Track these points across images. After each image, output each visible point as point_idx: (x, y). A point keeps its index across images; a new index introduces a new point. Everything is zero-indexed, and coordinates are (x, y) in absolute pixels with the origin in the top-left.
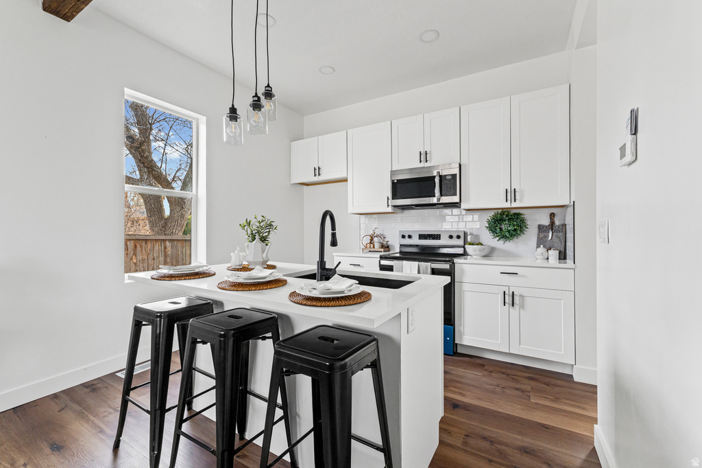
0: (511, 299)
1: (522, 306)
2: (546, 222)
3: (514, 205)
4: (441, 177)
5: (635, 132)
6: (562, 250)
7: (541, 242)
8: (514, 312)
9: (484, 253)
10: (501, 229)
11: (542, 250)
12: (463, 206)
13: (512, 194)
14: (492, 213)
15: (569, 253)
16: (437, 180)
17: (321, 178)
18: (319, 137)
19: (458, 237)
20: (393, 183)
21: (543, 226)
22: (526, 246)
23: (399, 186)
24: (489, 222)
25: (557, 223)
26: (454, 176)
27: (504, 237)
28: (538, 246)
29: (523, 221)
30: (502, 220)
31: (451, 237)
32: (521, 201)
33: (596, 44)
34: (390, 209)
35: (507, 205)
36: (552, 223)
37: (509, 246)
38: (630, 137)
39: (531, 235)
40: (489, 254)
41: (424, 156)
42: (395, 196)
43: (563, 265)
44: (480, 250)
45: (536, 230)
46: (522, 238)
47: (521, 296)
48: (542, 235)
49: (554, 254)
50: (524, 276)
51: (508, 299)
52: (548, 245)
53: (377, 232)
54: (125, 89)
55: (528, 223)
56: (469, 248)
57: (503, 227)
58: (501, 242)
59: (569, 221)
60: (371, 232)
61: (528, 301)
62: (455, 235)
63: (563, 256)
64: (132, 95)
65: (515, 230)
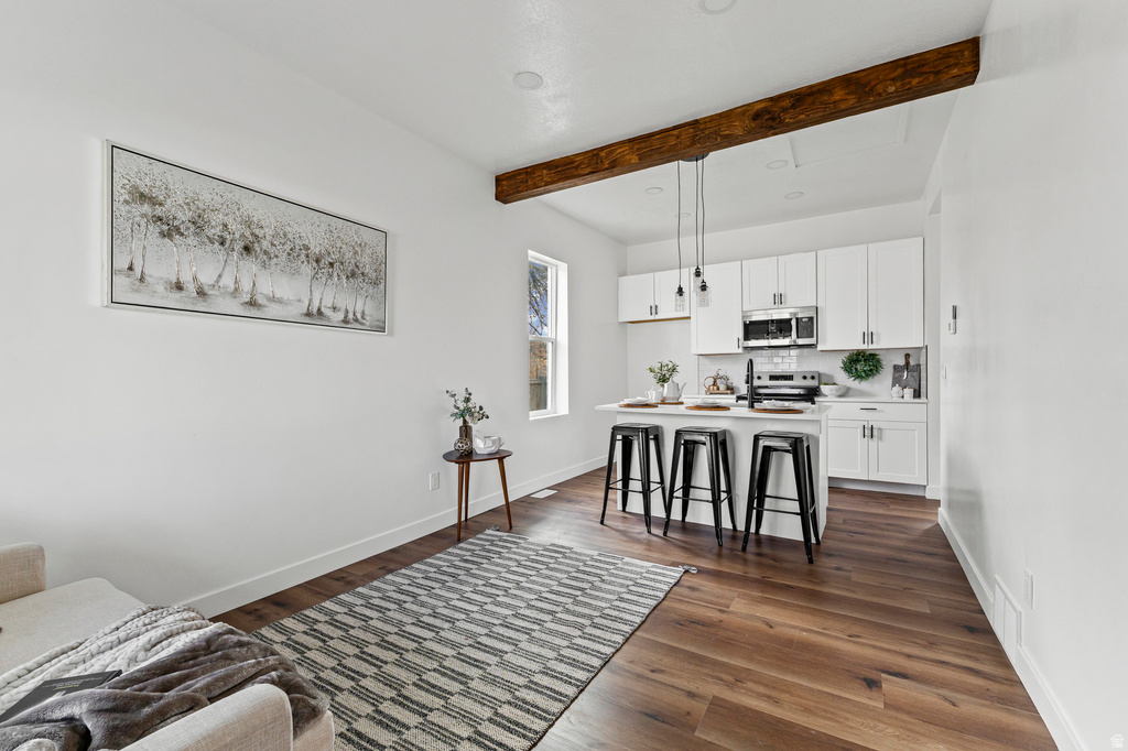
0: (870, 432)
1: (880, 438)
2: (901, 362)
3: (871, 347)
4: (797, 319)
5: (955, 317)
6: (917, 388)
7: (896, 381)
8: (873, 443)
9: (839, 393)
10: (856, 369)
11: (897, 388)
12: (820, 348)
13: (869, 336)
14: (847, 354)
15: (923, 390)
16: (794, 323)
17: (657, 317)
18: (656, 274)
19: (813, 378)
20: (745, 324)
21: (899, 366)
22: (881, 385)
23: (750, 328)
24: (844, 363)
25: (912, 363)
26: (811, 319)
27: (859, 377)
28: (894, 385)
29: (878, 361)
30: (857, 361)
31: (805, 378)
32: (878, 343)
33: (939, 212)
34: (740, 350)
35: (865, 347)
36: (907, 363)
37: (864, 385)
38: (953, 320)
39: (886, 375)
40: (845, 393)
41: (779, 299)
42: (747, 338)
43: (917, 400)
44: (836, 390)
45: (892, 370)
46: (877, 377)
47: (880, 429)
48: (897, 375)
49: (908, 392)
50: (882, 411)
51: (868, 432)
52: (903, 384)
53: (721, 374)
54: (530, 252)
55: (884, 363)
56: (824, 389)
57: (858, 367)
58: (857, 382)
59: (922, 362)
60: (714, 374)
61: (886, 434)
62: (809, 376)
63: (917, 394)
64: (534, 256)
65: (871, 370)
